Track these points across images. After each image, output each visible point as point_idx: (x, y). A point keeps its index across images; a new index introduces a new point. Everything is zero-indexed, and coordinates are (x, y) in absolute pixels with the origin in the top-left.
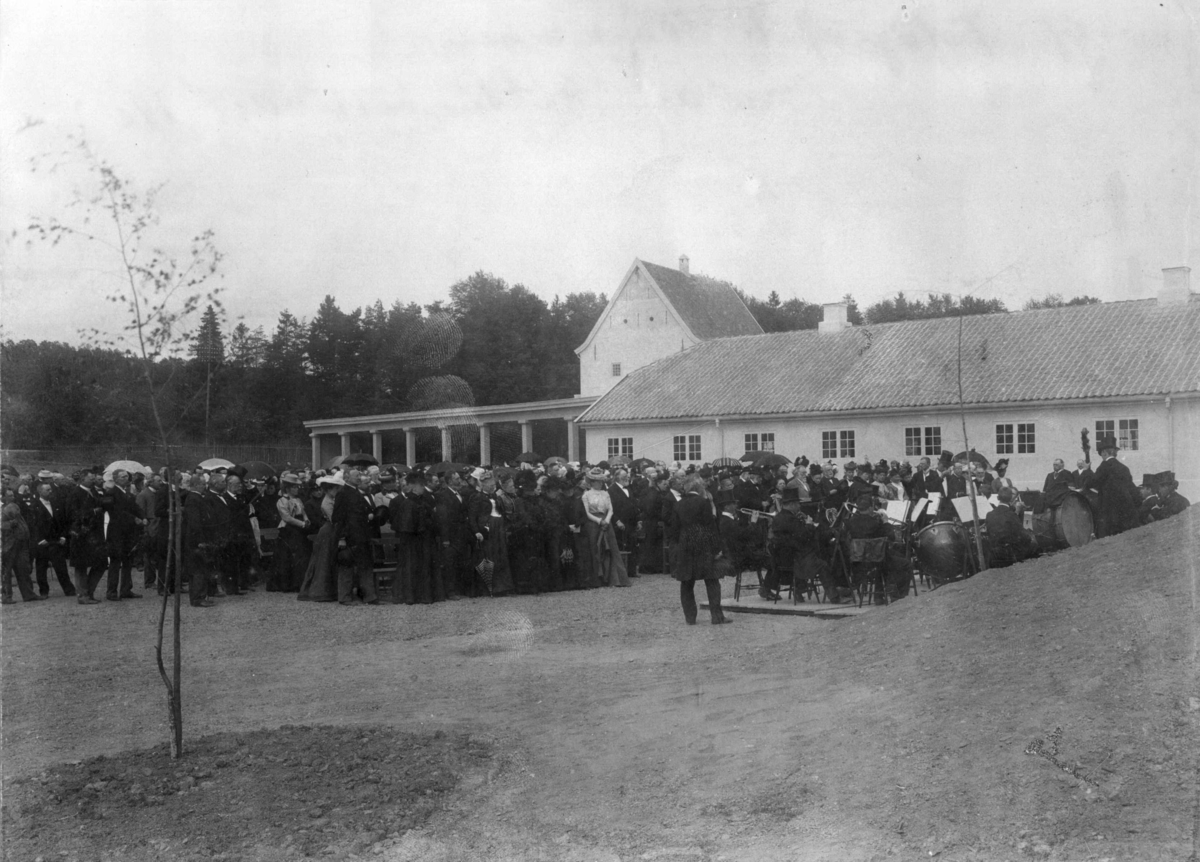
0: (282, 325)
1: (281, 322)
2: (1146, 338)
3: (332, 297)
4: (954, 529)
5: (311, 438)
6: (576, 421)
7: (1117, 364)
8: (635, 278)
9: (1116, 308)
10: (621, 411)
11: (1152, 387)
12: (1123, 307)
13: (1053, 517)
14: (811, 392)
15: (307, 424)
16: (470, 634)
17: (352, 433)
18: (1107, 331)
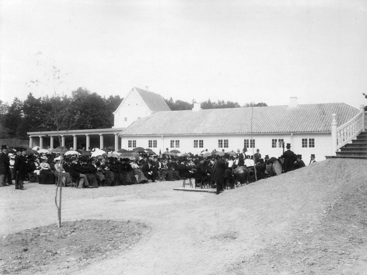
0: (15, 101)
1: (15, 100)
2: (285, 116)
3: (31, 93)
4: (244, 168)
5: (29, 138)
6: (119, 135)
7: (278, 123)
8: (132, 92)
9: (277, 107)
10: (133, 132)
11: (288, 130)
12: (279, 107)
13: (272, 166)
14: (190, 128)
15: (28, 133)
16: (110, 197)
17: (43, 136)
18: (275, 114)
